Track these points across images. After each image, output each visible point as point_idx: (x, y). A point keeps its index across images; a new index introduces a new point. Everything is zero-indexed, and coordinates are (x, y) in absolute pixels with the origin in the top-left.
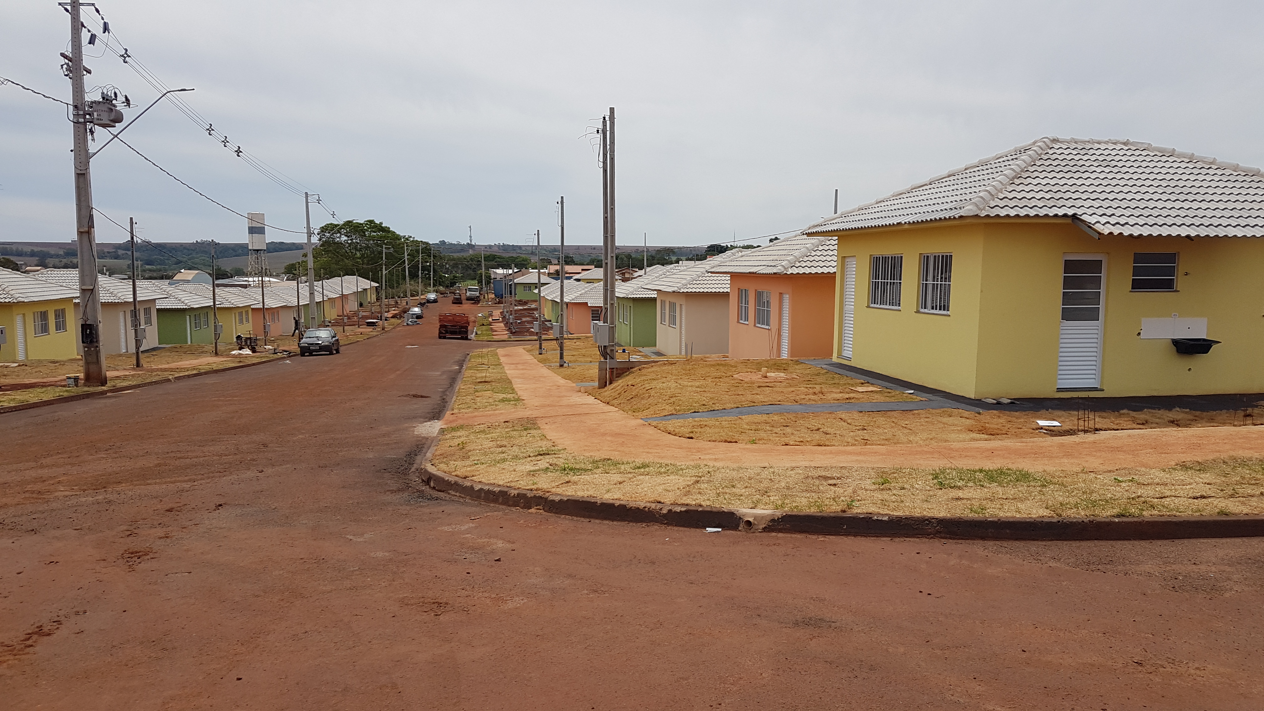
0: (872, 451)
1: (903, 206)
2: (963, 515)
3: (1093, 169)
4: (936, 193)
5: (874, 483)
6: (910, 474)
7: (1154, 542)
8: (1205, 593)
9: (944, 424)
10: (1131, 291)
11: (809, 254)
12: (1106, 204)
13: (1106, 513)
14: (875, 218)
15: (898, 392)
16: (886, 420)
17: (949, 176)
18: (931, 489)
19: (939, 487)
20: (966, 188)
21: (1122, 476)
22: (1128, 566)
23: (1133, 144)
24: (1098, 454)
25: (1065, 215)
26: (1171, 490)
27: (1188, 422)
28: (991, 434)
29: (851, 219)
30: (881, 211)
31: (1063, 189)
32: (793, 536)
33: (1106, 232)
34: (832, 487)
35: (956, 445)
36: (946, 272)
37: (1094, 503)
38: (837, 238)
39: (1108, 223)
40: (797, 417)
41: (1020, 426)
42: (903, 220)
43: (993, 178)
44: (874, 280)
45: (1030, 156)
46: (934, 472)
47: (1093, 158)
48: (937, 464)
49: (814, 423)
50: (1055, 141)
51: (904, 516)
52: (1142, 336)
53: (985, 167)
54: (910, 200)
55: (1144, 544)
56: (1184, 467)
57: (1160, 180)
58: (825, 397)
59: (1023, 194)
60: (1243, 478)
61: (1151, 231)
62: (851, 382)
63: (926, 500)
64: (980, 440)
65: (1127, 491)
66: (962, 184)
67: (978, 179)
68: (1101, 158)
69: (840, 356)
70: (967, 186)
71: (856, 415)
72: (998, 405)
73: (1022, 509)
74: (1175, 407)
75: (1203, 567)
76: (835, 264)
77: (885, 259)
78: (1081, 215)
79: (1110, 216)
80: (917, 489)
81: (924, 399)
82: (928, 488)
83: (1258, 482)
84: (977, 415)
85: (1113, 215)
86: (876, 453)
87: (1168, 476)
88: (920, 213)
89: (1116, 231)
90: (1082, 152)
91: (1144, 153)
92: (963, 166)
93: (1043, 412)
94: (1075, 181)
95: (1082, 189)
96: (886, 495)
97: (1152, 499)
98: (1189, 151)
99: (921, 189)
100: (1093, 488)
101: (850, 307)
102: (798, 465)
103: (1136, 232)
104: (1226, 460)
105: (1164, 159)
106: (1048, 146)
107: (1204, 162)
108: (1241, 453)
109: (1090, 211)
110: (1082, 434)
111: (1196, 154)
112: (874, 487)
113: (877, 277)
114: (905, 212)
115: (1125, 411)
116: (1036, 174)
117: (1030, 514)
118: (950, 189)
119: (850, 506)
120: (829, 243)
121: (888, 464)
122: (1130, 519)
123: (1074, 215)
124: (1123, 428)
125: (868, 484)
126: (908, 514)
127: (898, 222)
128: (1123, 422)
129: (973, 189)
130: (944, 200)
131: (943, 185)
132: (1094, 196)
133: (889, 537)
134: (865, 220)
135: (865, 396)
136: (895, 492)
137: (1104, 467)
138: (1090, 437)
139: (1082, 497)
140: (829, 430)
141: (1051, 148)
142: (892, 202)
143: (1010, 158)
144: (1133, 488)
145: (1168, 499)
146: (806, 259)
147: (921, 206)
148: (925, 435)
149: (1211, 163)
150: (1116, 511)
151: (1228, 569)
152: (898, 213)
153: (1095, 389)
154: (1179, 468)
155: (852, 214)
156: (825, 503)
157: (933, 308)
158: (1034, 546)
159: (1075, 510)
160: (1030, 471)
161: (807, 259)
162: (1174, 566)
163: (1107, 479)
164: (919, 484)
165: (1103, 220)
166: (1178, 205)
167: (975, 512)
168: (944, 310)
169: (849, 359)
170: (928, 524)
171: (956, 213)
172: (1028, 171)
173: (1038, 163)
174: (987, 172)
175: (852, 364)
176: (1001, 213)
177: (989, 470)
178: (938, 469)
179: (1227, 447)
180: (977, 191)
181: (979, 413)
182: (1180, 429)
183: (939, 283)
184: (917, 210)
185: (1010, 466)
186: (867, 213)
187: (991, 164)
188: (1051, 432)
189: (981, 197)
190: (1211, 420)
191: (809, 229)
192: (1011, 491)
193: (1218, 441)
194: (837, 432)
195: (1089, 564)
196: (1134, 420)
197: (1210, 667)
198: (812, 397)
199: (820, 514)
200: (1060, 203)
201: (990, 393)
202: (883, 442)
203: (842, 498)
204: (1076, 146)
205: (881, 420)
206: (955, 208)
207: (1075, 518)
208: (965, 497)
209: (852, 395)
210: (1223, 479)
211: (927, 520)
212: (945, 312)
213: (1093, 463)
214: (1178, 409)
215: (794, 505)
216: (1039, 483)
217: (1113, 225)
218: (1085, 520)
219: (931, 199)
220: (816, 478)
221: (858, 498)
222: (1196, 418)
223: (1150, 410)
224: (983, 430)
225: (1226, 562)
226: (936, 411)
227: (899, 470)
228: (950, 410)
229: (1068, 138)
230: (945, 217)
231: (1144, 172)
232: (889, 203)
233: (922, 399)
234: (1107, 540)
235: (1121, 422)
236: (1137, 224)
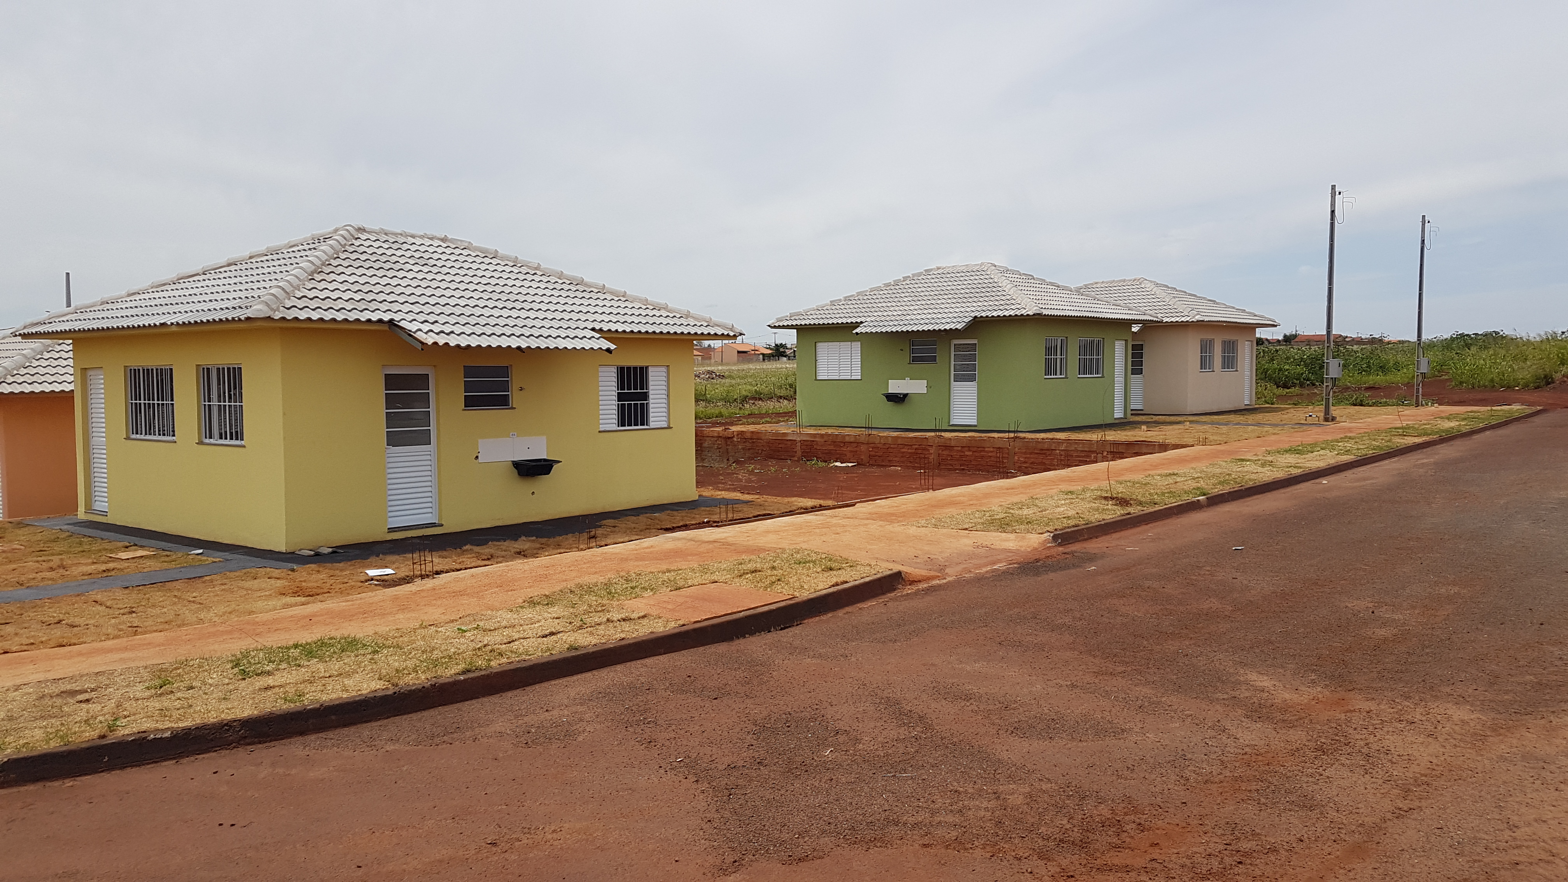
0: (145, 642)
1: (168, 301)
2: (274, 709)
3: (408, 267)
4: (213, 286)
5: (148, 688)
6: (200, 667)
7: (504, 695)
8: (559, 742)
9: (247, 589)
10: (464, 410)
11: (28, 364)
12: (427, 309)
13: (450, 672)
14: (127, 316)
15: (180, 555)
16: (164, 596)
17: (229, 265)
18: (231, 681)
19: (240, 677)
20: (252, 282)
21: (467, 624)
22: (477, 729)
23: (452, 241)
24: (439, 602)
25: (380, 321)
26: (519, 632)
27: (535, 551)
28: (309, 596)
29: (91, 315)
30: (136, 307)
31: (375, 289)
32: (22, 789)
33: (430, 341)
34: (84, 705)
35: (261, 617)
36: (235, 388)
37: (436, 663)
38: (71, 341)
39: (432, 331)
40: (23, 608)
41: (346, 580)
42: (168, 320)
43: (287, 271)
44: (134, 402)
45: (332, 247)
46: (234, 658)
47: (408, 254)
48: (236, 646)
49: (54, 613)
50: (361, 230)
51: (193, 725)
52: (480, 460)
53: (275, 257)
54: (176, 293)
55: (495, 699)
56: (532, 603)
57: (485, 285)
58: (68, 573)
59: (326, 294)
60: (590, 606)
61: (479, 341)
62: (107, 546)
63: (224, 699)
64: (296, 605)
65: (472, 641)
66: (247, 276)
67: (268, 271)
68: (417, 255)
69: (89, 509)
70: (254, 279)
71: (119, 594)
72: (317, 557)
73: (349, 686)
74: (520, 537)
75: (555, 712)
76: (72, 378)
77: (148, 372)
78: (398, 322)
79: (432, 323)
80: (211, 685)
81: (217, 560)
82: (227, 681)
83: (604, 608)
84: (290, 572)
85: (436, 322)
86: (149, 644)
87: (515, 616)
88: (191, 311)
89: (441, 340)
90: (395, 246)
91: (465, 252)
92: (247, 254)
93: (373, 559)
94: (388, 281)
95: (398, 290)
96: (166, 702)
97: (500, 646)
98: (513, 254)
99: (191, 279)
100: (433, 644)
101: (99, 438)
102: (26, 681)
103: (463, 342)
104: (573, 589)
105: (487, 260)
106: (353, 236)
107: (529, 267)
108: (588, 579)
109: (409, 317)
110: (418, 581)
111: (520, 258)
112: (148, 693)
113: (137, 397)
114: (171, 309)
115: (468, 547)
116: (341, 269)
117: (359, 690)
118: (232, 281)
119: (111, 728)
120: (59, 348)
121: (167, 658)
122: (477, 674)
123: (391, 321)
124: (467, 566)
125: (139, 690)
126: (198, 722)
127: (162, 322)
128: (468, 560)
129: (262, 284)
130: (224, 296)
131: (221, 276)
132: (412, 299)
133: (174, 758)
134: (112, 317)
135: (132, 565)
136: (179, 695)
137: (446, 617)
138: (429, 583)
139: (421, 658)
140: (77, 621)
141: (356, 239)
142: (152, 296)
143: (307, 247)
144: (479, 636)
145: (516, 643)
146: (23, 371)
147: (193, 302)
148: (222, 609)
149: (536, 269)
150: (461, 667)
151: (580, 709)
152: (160, 310)
153: (433, 525)
154: (526, 604)
155: (92, 309)
156: (73, 731)
157: (221, 438)
158: (366, 730)
159: (413, 675)
160: (358, 636)
161: (25, 371)
162: (526, 719)
163: (448, 631)
164: (214, 678)
165: (426, 327)
166: (506, 313)
167: (290, 701)
168: (237, 439)
169: (104, 514)
170: (228, 730)
171: (242, 314)
172: (330, 264)
173: (343, 256)
174: (279, 262)
175: (110, 520)
176: (301, 315)
177: (307, 644)
178: (238, 653)
179: (574, 574)
180: (268, 286)
181: (293, 570)
182: (525, 561)
183: (227, 403)
184: (187, 308)
185: (333, 634)
186: (114, 308)
187: (282, 253)
188: (385, 582)
189: (273, 295)
190: (559, 547)
191: (25, 328)
192: (335, 666)
193: (564, 569)
194: (90, 622)
195: (433, 737)
196: (478, 556)
197: (567, 825)
198: (48, 574)
199: (65, 748)
200: (373, 306)
201: (304, 542)
202: (161, 627)
203: (101, 718)
204: (386, 238)
205: (157, 596)
206: (240, 307)
207: (414, 684)
208: (276, 684)
209: (111, 565)
210: (571, 610)
211: (226, 725)
212: (238, 442)
213: (434, 613)
214: (523, 538)
215: (21, 742)
216: (370, 650)
217: (437, 334)
218: (426, 685)
219: (206, 294)
220: (57, 695)
221: (125, 713)
222: (542, 546)
223: (495, 543)
224: (298, 592)
225: (577, 701)
226: (235, 573)
227: (184, 663)
228: (253, 570)
229: (376, 228)
230: (226, 319)
231: (466, 275)
232: (147, 296)
233: (215, 560)
234: (452, 703)
235: (464, 560)
236: (464, 333)
